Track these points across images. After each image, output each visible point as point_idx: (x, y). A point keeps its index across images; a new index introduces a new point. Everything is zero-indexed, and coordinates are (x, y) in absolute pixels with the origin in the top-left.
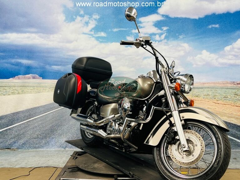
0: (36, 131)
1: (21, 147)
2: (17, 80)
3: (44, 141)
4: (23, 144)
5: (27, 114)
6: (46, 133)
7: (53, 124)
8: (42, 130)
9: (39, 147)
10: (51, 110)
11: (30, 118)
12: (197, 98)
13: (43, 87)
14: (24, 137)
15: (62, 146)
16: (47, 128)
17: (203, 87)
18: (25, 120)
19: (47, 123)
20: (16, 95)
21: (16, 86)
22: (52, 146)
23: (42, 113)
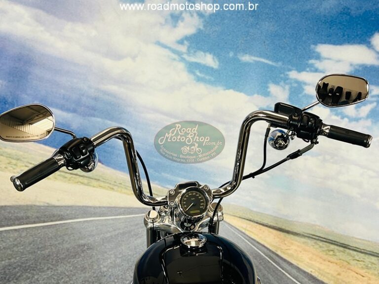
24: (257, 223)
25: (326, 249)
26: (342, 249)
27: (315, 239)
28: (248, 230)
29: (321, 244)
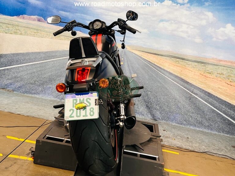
0: (33, 77)
1: (17, 90)
2: (21, 19)
3: (40, 89)
4: (19, 87)
5: (27, 58)
6: (44, 81)
7: (52, 73)
8: (40, 77)
9: (35, 94)
10: (52, 58)
11: (30, 62)
12: (210, 75)
13: (47, 32)
14: (21, 80)
15: (58, 97)
16: (46, 76)
17: (219, 64)
18: (24, 63)
19: (46, 70)
20: (18, 35)
21: (19, 26)
22: (48, 95)
23: (42, 59)
24: (146, 52)
25: (175, 61)
26: (182, 60)
27: (170, 57)
28: (143, 56)
29: (173, 59)
